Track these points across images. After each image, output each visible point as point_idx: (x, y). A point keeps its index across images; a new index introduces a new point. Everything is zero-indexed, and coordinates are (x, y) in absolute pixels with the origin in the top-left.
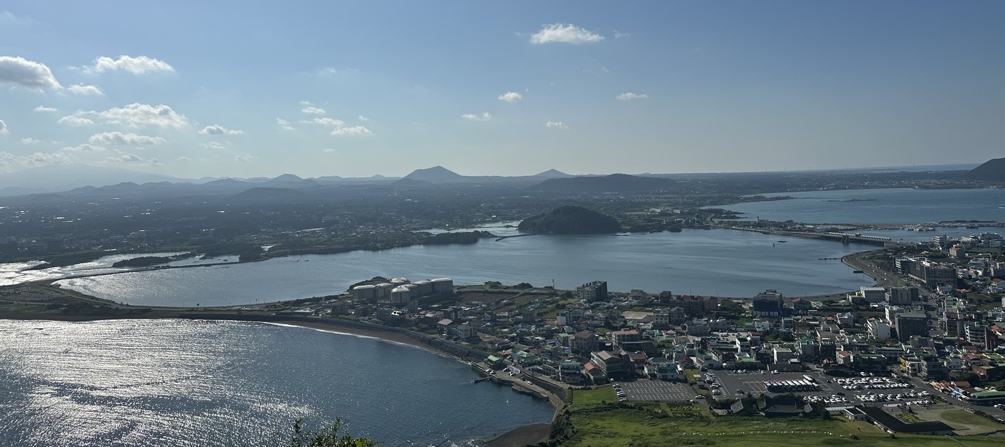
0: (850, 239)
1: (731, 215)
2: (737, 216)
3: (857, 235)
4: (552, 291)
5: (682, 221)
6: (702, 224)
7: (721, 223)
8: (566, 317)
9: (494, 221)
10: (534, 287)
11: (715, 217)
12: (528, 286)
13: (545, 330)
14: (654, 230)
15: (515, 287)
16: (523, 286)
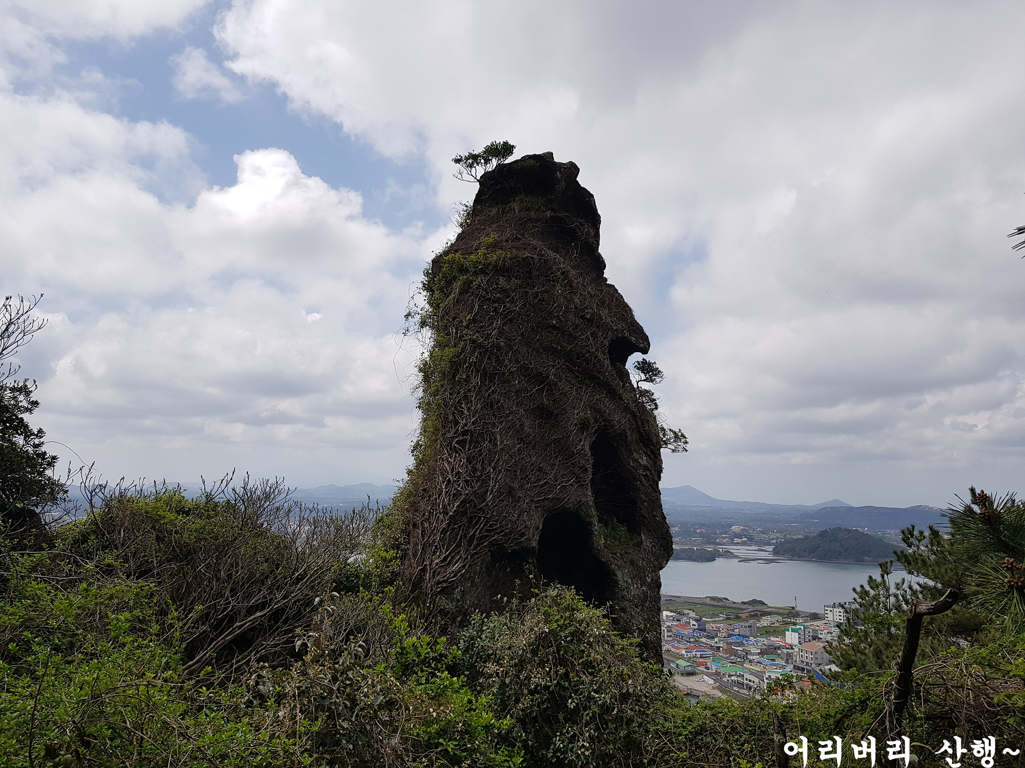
4: (793, 611)
8: (799, 634)
9: (744, 544)
10: (769, 605)
12: (764, 604)
13: (764, 645)
15: (744, 603)
16: (754, 602)
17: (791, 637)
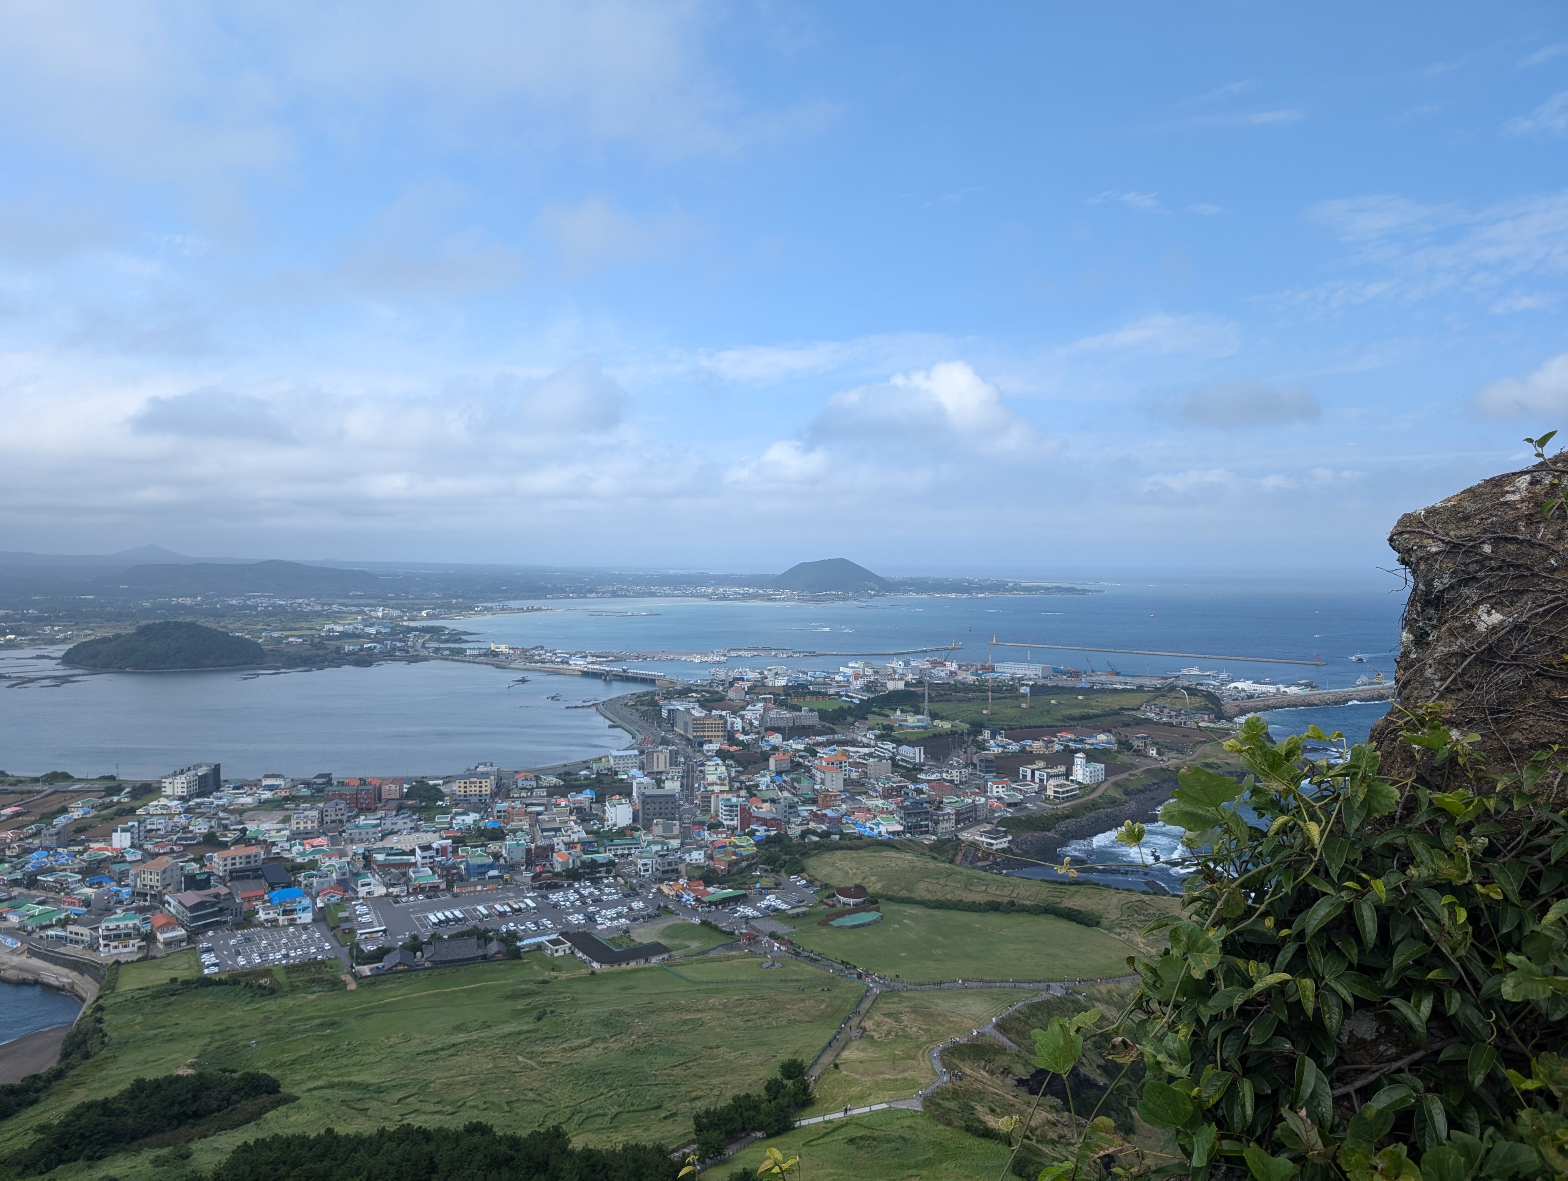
0: (615, 675)
1: (456, 637)
2: (464, 638)
3: (625, 671)
4: (113, 784)
5: (375, 647)
6: (407, 652)
7: (437, 650)
8: (132, 833)
9: (10, 646)
10: (76, 776)
11: (430, 640)
12: (66, 777)
13: (84, 861)
14: (326, 663)
15: (36, 780)
16: (53, 777)
17: (121, 840)
